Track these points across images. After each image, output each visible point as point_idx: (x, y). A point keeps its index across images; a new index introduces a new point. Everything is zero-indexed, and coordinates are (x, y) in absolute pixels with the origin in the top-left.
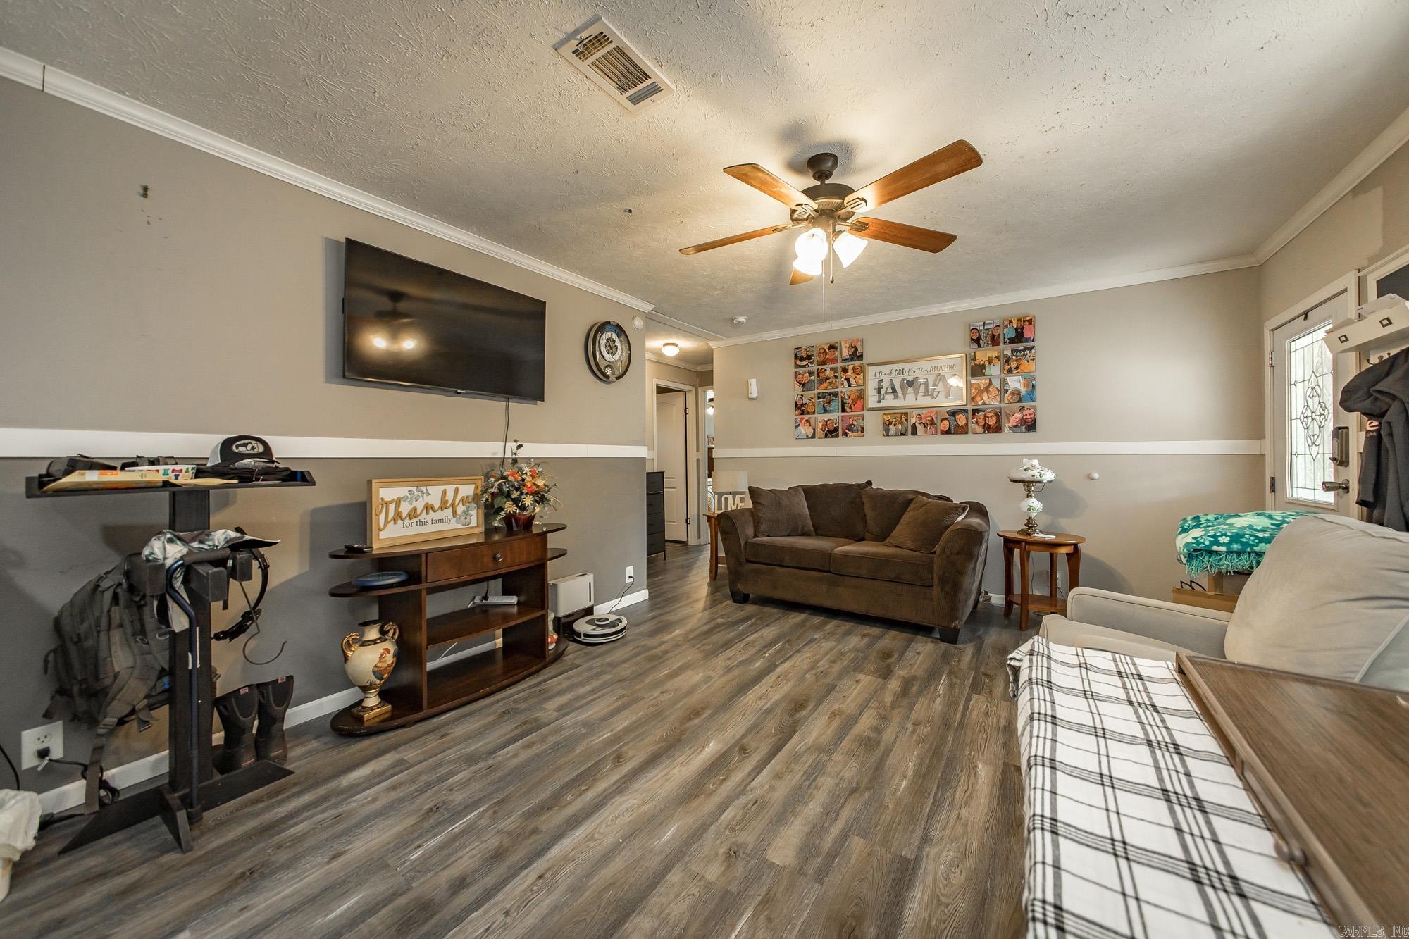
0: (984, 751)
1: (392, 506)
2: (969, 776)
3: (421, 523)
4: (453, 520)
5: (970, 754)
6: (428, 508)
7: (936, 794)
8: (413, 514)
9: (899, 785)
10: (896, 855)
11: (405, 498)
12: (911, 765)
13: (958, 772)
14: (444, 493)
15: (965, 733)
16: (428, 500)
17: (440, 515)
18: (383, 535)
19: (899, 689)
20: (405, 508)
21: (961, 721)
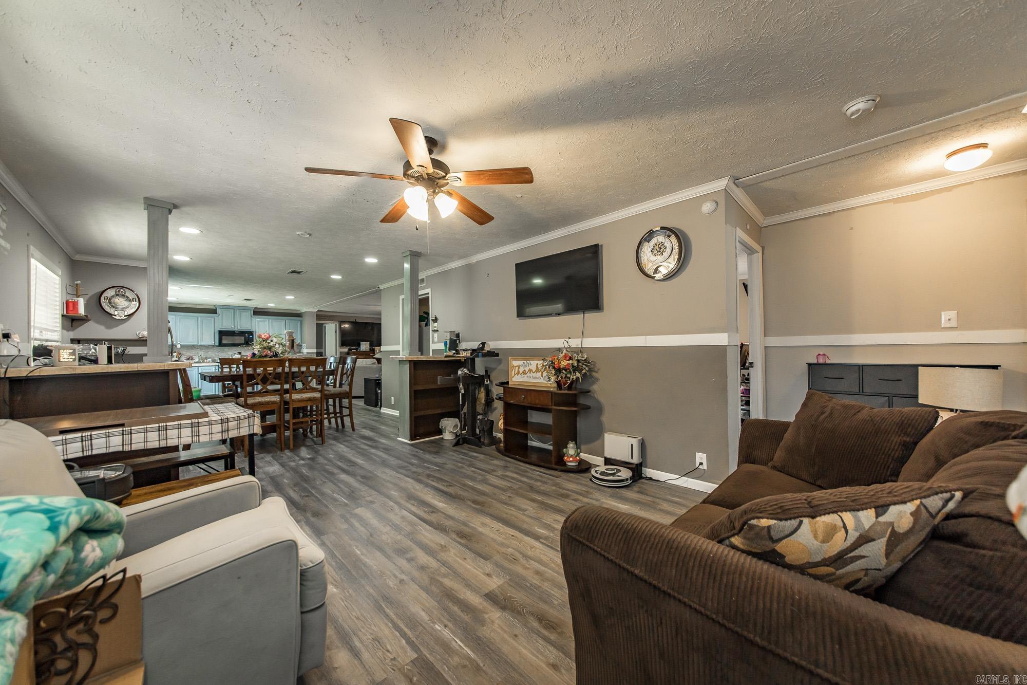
0: (343, 602)
1: (517, 368)
2: (335, 580)
3: (527, 377)
4: (542, 378)
5: (348, 592)
6: (530, 370)
7: (340, 560)
8: (524, 373)
9: (359, 550)
10: (327, 534)
11: (522, 366)
12: (367, 560)
13: (342, 577)
14: (537, 364)
15: (369, 605)
16: (531, 367)
17: (535, 375)
18: (513, 379)
19: (462, 598)
20: (521, 370)
21: (384, 612)
